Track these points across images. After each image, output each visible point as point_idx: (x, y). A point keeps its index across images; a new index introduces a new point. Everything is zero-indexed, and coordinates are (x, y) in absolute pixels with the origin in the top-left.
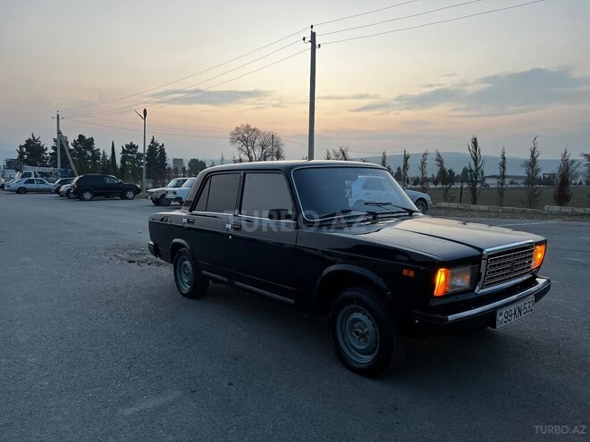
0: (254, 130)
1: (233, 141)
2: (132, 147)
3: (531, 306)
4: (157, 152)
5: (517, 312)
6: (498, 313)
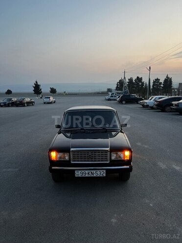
2: (157, 80)
3: (102, 173)
4: (168, 81)
5: (90, 173)
6: (76, 171)
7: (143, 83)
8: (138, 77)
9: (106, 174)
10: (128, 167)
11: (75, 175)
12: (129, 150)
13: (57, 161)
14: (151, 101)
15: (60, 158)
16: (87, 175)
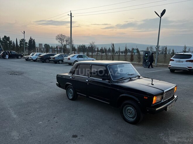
0: (64, 36)
1: (57, 39)
2: (23, 40)
4: (32, 42)
5: (171, 106)
14: (33, 56)
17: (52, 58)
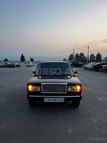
2: (93, 55)
3: (62, 100)
4: (99, 56)
5: (54, 100)
6: (45, 98)
7: (84, 57)
8: (81, 53)
9: (65, 101)
10: (79, 96)
11: (44, 101)
12: (80, 85)
13: (32, 92)
14: (90, 65)
15: (35, 89)
16: (52, 101)
17: (104, 67)
